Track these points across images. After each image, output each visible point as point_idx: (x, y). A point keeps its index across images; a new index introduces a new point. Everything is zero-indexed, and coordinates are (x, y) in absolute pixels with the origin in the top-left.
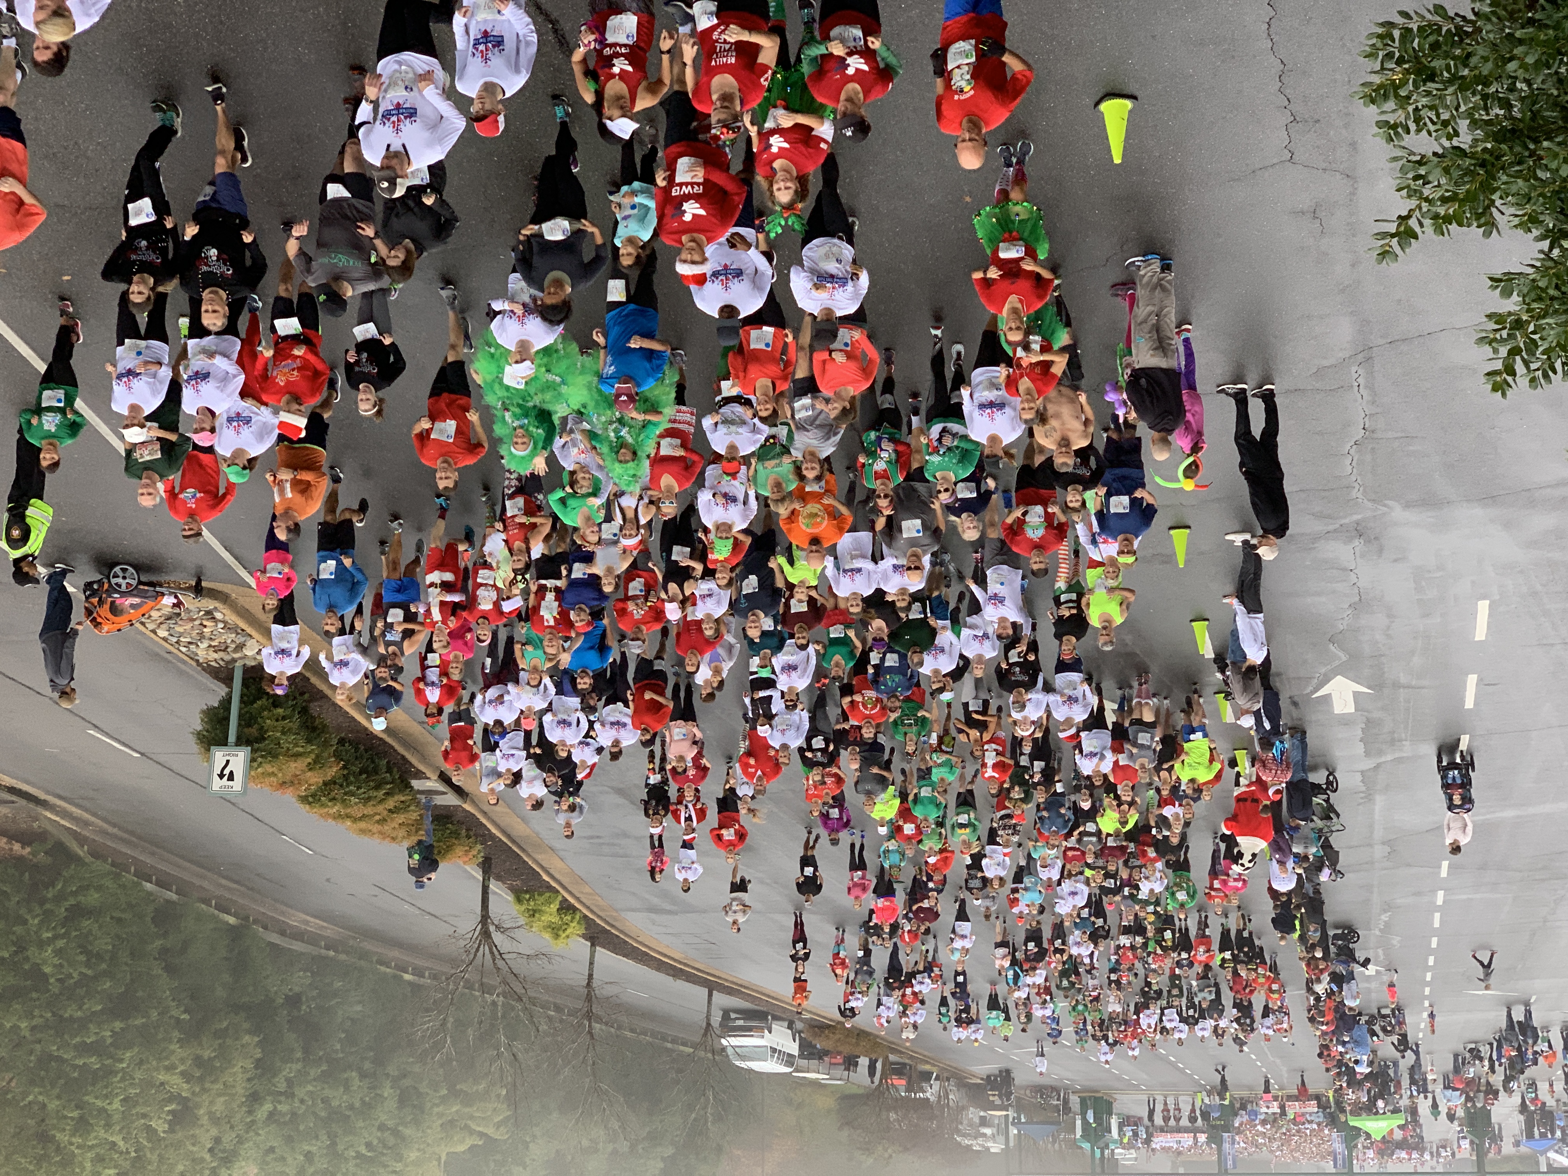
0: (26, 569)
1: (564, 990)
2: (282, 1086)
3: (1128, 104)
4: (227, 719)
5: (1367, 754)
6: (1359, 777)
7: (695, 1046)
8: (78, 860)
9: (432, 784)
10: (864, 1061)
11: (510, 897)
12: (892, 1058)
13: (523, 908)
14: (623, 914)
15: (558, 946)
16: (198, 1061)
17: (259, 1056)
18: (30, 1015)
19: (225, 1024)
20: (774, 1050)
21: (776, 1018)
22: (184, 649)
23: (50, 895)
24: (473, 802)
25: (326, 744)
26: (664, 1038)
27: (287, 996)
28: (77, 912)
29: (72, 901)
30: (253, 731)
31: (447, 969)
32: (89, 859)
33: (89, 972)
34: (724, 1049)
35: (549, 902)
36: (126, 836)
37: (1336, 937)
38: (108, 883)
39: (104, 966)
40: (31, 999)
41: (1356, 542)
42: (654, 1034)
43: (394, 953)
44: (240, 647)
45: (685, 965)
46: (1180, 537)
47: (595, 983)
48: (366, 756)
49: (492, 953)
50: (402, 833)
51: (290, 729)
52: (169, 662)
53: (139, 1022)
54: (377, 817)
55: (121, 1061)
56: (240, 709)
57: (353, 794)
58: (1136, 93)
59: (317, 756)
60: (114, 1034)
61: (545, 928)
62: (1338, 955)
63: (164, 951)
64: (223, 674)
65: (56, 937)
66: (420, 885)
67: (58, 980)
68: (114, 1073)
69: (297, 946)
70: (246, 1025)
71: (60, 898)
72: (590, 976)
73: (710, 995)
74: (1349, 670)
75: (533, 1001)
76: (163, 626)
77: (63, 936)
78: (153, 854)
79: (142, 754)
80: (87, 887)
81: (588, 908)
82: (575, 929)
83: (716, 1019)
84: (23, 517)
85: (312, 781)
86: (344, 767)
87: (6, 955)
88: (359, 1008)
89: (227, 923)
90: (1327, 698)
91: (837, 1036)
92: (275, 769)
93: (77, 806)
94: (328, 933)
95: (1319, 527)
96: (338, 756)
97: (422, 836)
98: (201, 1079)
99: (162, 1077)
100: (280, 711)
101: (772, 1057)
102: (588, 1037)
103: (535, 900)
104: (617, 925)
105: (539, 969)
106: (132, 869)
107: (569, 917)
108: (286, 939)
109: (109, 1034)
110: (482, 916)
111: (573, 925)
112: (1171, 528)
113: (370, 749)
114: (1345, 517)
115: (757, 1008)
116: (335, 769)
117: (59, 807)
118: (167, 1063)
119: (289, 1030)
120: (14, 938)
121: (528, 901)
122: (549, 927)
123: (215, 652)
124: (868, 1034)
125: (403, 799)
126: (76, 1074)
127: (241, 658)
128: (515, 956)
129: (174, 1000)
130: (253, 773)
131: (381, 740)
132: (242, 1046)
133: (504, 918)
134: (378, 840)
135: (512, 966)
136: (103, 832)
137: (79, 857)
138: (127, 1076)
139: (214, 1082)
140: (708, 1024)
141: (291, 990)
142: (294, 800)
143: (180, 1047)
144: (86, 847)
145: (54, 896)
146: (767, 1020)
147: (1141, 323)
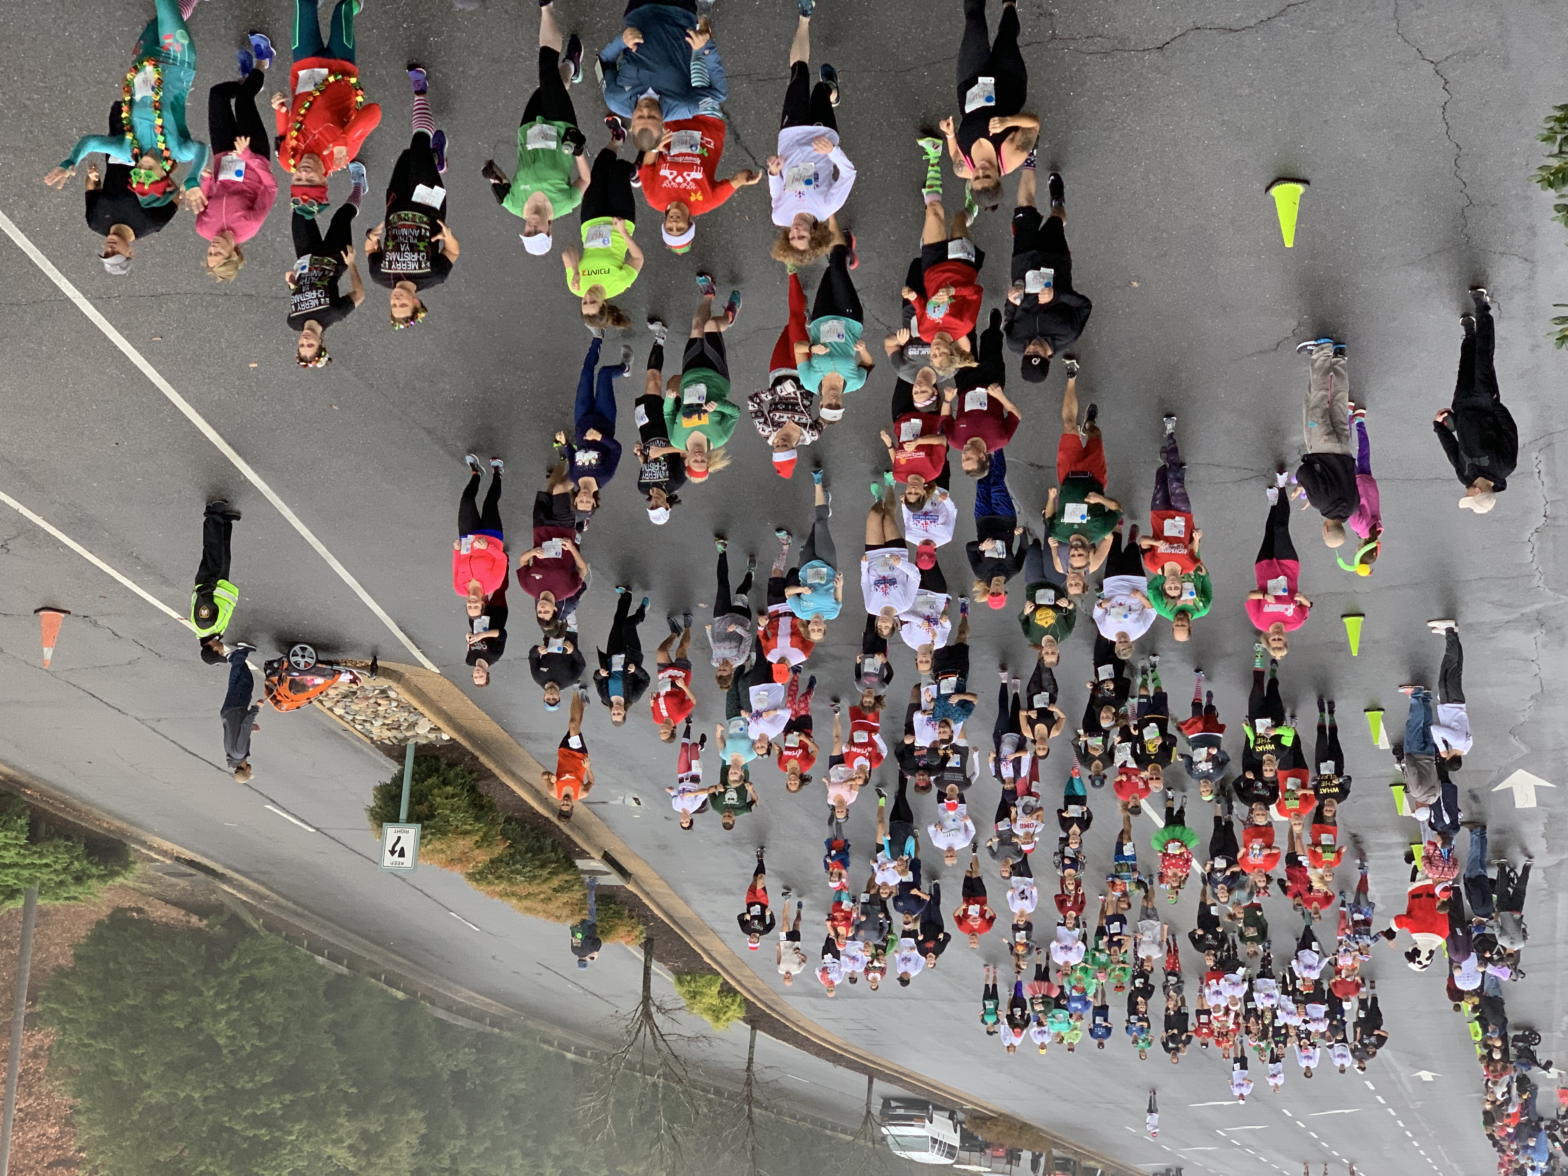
0: (213, 648)
1: (725, 1073)
2: (446, 1163)
3: (1300, 188)
4: (399, 796)
5: (1550, 850)
6: (1541, 874)
7: (855, 1135)
8: (252, 932)
9: (597, 864)
10: (1026, 1156)
11: (671, 979)
12: (1056, 1152)
13: (684, 990)
14: (784, 998)
15: (719, 1029)
16: (365, 1135)
17: (423, 1131)
18: (202, 1085)
19: (392, 1099)
20: (935, 1141)
21: (937, 1108)
22: (359, 727)
23: (224, 968)
24: (637, 884)
25: (493, 822)
26: (824, 1125)
27: (452, 1071)
28: (251, 985)
29: (247, 974)
30: (423, 808)
31: (608, 1048)
32: (264, 933)
33: (261, 1045)
34: (884, 1138)
35: (710, 985)
36: (300, 910)
37: (1516, 1039)
38: (282, 956)
39: (275, 1039)
40: (206, 1070)
41: (1538, 633)
42: (814, 1121)
43: (557, 1032)
44: (412, 725)
45: (846, 1051)
46: (1353, 625)
47: (755, 1068)
48: (533, 834)
49: (653, 1033)
50: (566, 911)
51: (459, 807)
52: (345, 739)
53: (309, 1094)
54: (542, 896)
55: (290, 1133)
56: (412, 786)
57: (519, 873)
58: (1308, 178)
59: (485, 834)
60: (284, 1106)
61: (706, 1010)
62: (1519, 1057)
63: (334, 1024)
64: (396, 752)
65: (230, 1009)
66: (582, 963)
67: (231, 1051)
68: (283, 1145)
69: (463, 1022)
70: (412, 1101)
71: (236, 969)
72: (751, 1060)
73: (871, 1082)
74: (1528, 763)
75: (693, 1084)
76: (341, 704)
77: (236, 1008)
78: (324, 927)
79: (317, 829)
80: (261, 961)
81: (749, 991)
82: (736, 1012)
83: (877, 1107)
84: (212, 597)
85: (479, 859)
86: (510, 846)
87: (182, 1026)
88: (522, 1086)
89: (396, 998)
90: (1509, 791)
91: (1000, 1129)
92: (444, 847)
93: (255, 880)
94: (492, 1010)
95: (1499, 616)
96: (504, 834)
97: (585, 915)
98: (367, 1154)
99: (329, 1150)
100: (449, 789)
101: (933, 1147)
102: (748, 1122)
103: (695, 982)
104: (778, 1008)
105: (698, 1051)
106: (306, 943)
107: (730, 1000)
108: (453, 1015)
109: (279, 1106)
110: (644, 997)
111: (733, 1008)
112: (1344, 616)
113: (536, 828)
114: (1526, 606)
115: (918, 1097)
116: (502, 847)
117: (236, 880)
118: (334, 1137)
119: (453, 1106)
120: (189, 1009)
121: (689, 982)
122: (710, 1009)
123: (389, 730)
124: (1031, 1127)
125: (567, 878)
126: (245, 1146)
127: (413, 736)
128: (674, 1037)
129: (342, 1074)
130: (423, 850)
131: (547, 819)
132: (408, 1121)
133: (665, 999)
134: (543, 919)
135: (673, 1048)
136: (278, 906)
137: (254, 931)
138: (295, 1149)
139: (380, 1156)
140: (869, 1112)
141: (456, 1066)
142: (462, 877)
143: (349, 1121)
144: (261, 921)
145: (229, 969)
146: (928, 1109)
147: (1315, 407)
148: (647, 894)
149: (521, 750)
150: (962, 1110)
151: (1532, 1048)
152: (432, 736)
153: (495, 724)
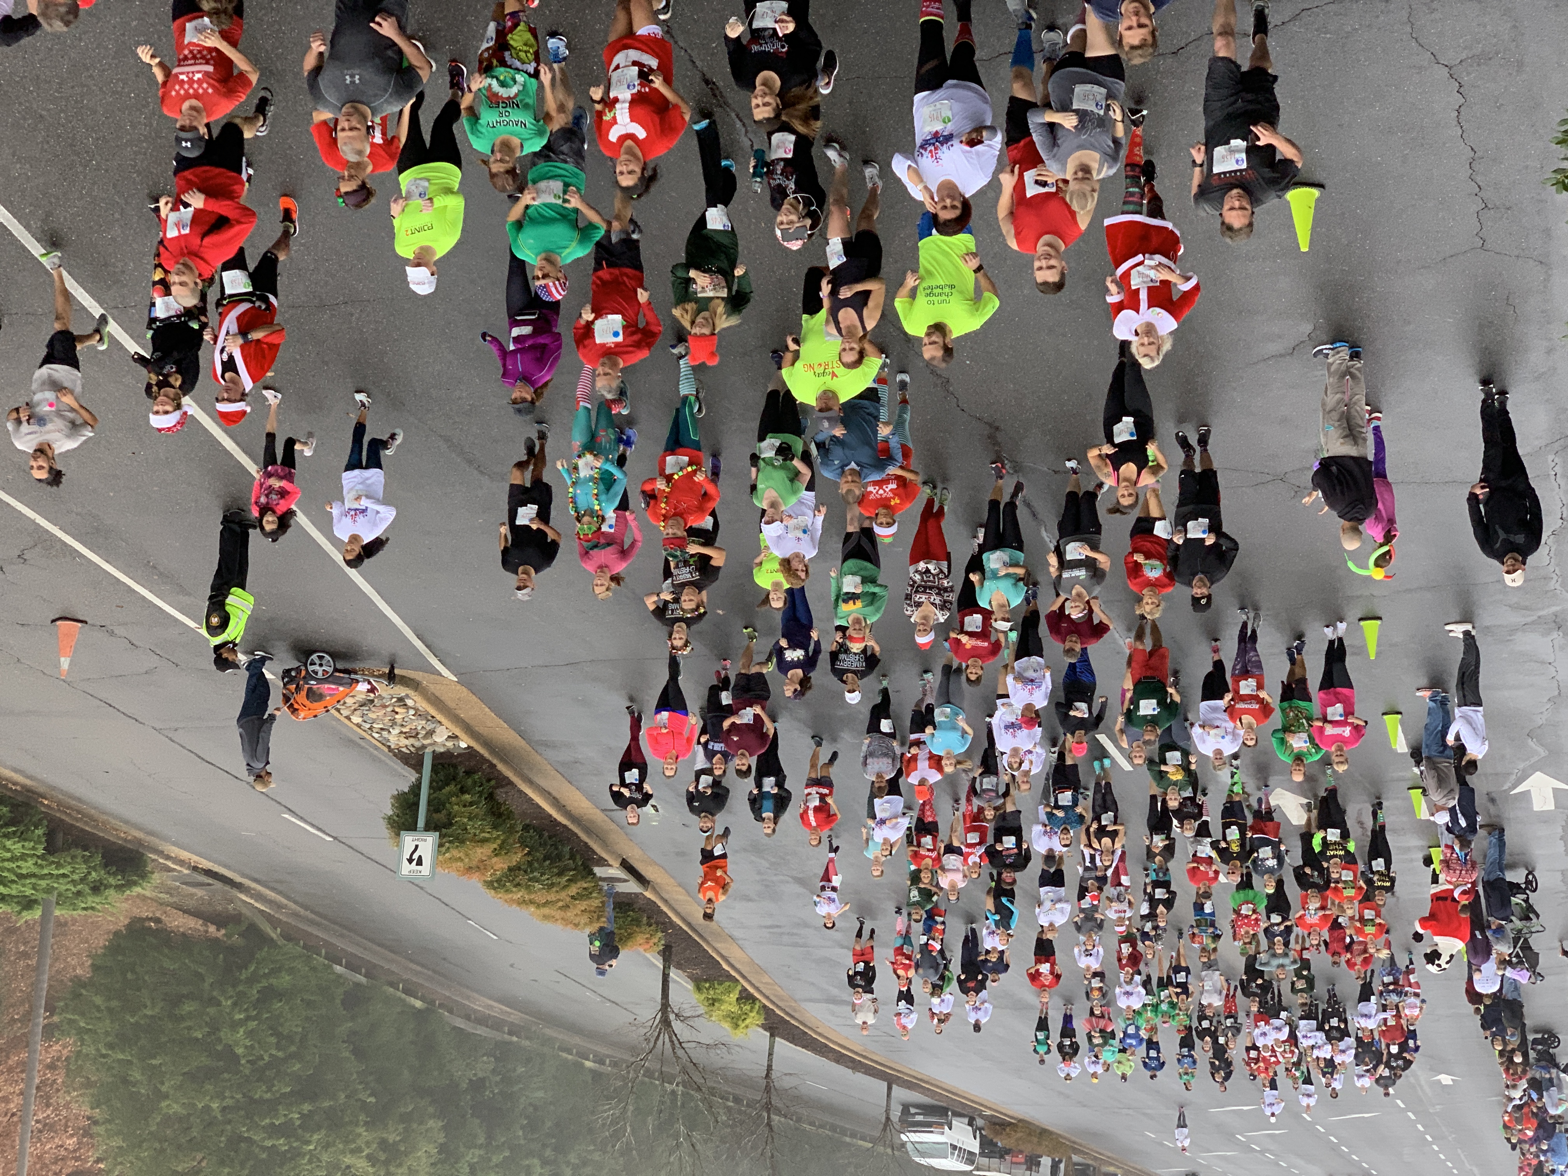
0: (225, 655)
1: (744, 1081)
2: (465, 1172)
3: (1315, 192)
4: (416, 804)
6: (1559, 876)
7: (873, 1141)
8: (271, 942)
9: (615, 871)
10: (1046, 1162)
11: (690, 986)
12: (1075, 1158)
13: (702, 997)
14: (802, 1005)
15: (738, 1036)
16: (383, 1144)
17: (442, 1140)
18: (221, 1096)
19: (410, 1108)
20: (954, 1147)
21: (957, 1114)
22: (376, 735)
23: (243, 977)
24: (656, 891)
25: (511, 830)
26: (844, 1132)
27: (471, 1080)
28: (269, 994)
29: (264, 983)
30: (441, 817)
31: (626, 1056)
32: (281, 942)
33: (280, 1054)
34: (903, 1145)
35: (728, 991)
36: (318, 919)
37: (1535, 1041)
38: (300, 965)
39: (293, 1049)
40: (224, 1080)
41: (1555, 635)
42: (833, 1128)
43: (577, 1040)
44: (430, 733)
45: (864, 1057)
46: (1370, 629)
47: (774, 1075)
48: (550, 842)
49: (672, 1041)
50: (584, 919)
51: (476, 816)
52: (363, 748)
53: (326, 1104)
54: (560, 904)
55: (308, 1143)
56: (430, 795)
57: (537, 880)
58: (1324, 182)
59: (503, 842)
60: (303, 1116)
61: (726, 1017)
62: (1538, 1060)
63: (352, 1034)
64: (413, 760)
65: (248, 1018)
66: (600, 971)
67: (248, 1062)
68: (302, 1155)
69: (481, 1031)
70: (431, 1110)
71: (252, 980)
72: (770, 1068)
73: (890, 1089)
74: (1546, 766)
75: (712, 1091)
76: (358, 713)
77: (254, 1018)
78: (342, 936)
79: (335, 838)
80: (279, 970)
81: (767, 998)
82: (755, 1019)
83: (896, 1113)
84: (222, 605)
85: (497, 867)
86: (529, 854)
87: (200, 1036)
88: (540, 1094)
89: (414, 1007)
90: (1526, 794)
91: (1019, 1135)
92: (462, 855)
93: (273, 889)
94: (511, 1019)
95: (1515, 618)
96: (523, 843)
97: (603, 923)
98: (386, 1163)
99: (348, 1160)
100: (467, 797)
101: (952, 1154)
102: (767, 1129)
103: (714, 989)
104: (796, 1015)
105: (718, 1059)
106: (323, 951)
107: (748, 1007)
108: (471, 1024)
109: (297, 1116)
110: (662, 1005)
111: (752, 1015)
112: (1361, 619)
113: (555, 836)
114: (1543, 609)
115: (936, 1103)
116: (520, 855)
117: (254, 889)
118: (353, 1146)
119: (472, 1116)
120: (208, 1019)
121: (708, 989)
122: (728, 1016)
123: (406, 738)
124: (1051, 1133)
125: (585, 885)
126: (264, 1156)
127: (430, 745)
128: (693, 1045)
129: (361, 1083)
130: (440, 858)
131: (565, 826)
132: (427, 1131)
133: (684, 1006)
134: (561, 927)
135: (692, 1055)
136: (296, 915)
137: (272, 939)
138: (314, 1158)
139: (400, 1165)
140: (888, 1119)
141: (475, 1075)
142: (480, 885)
143: (367, 1131)
144: (279, 930)
145: (247, 978)
146: (947, 1115)
147: (1330, 411)
148: (666, 901)
149: (539, 757)
150: (982, 1116)
151: (1551, 1050)
152: (450, 744)
153: (512, 732)
